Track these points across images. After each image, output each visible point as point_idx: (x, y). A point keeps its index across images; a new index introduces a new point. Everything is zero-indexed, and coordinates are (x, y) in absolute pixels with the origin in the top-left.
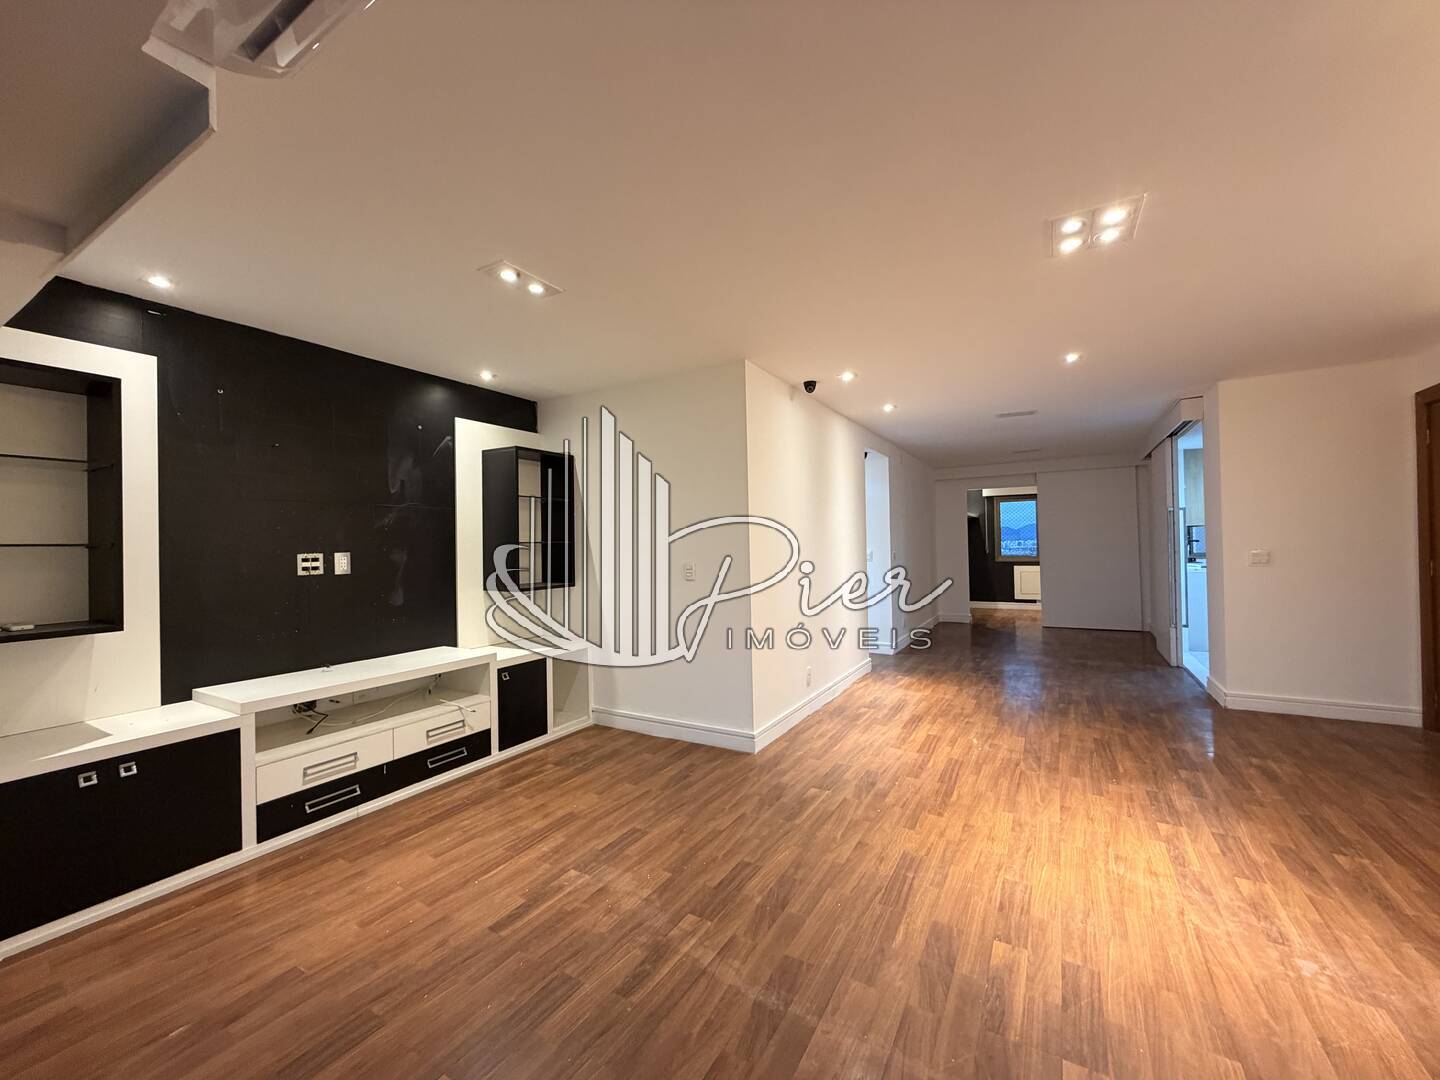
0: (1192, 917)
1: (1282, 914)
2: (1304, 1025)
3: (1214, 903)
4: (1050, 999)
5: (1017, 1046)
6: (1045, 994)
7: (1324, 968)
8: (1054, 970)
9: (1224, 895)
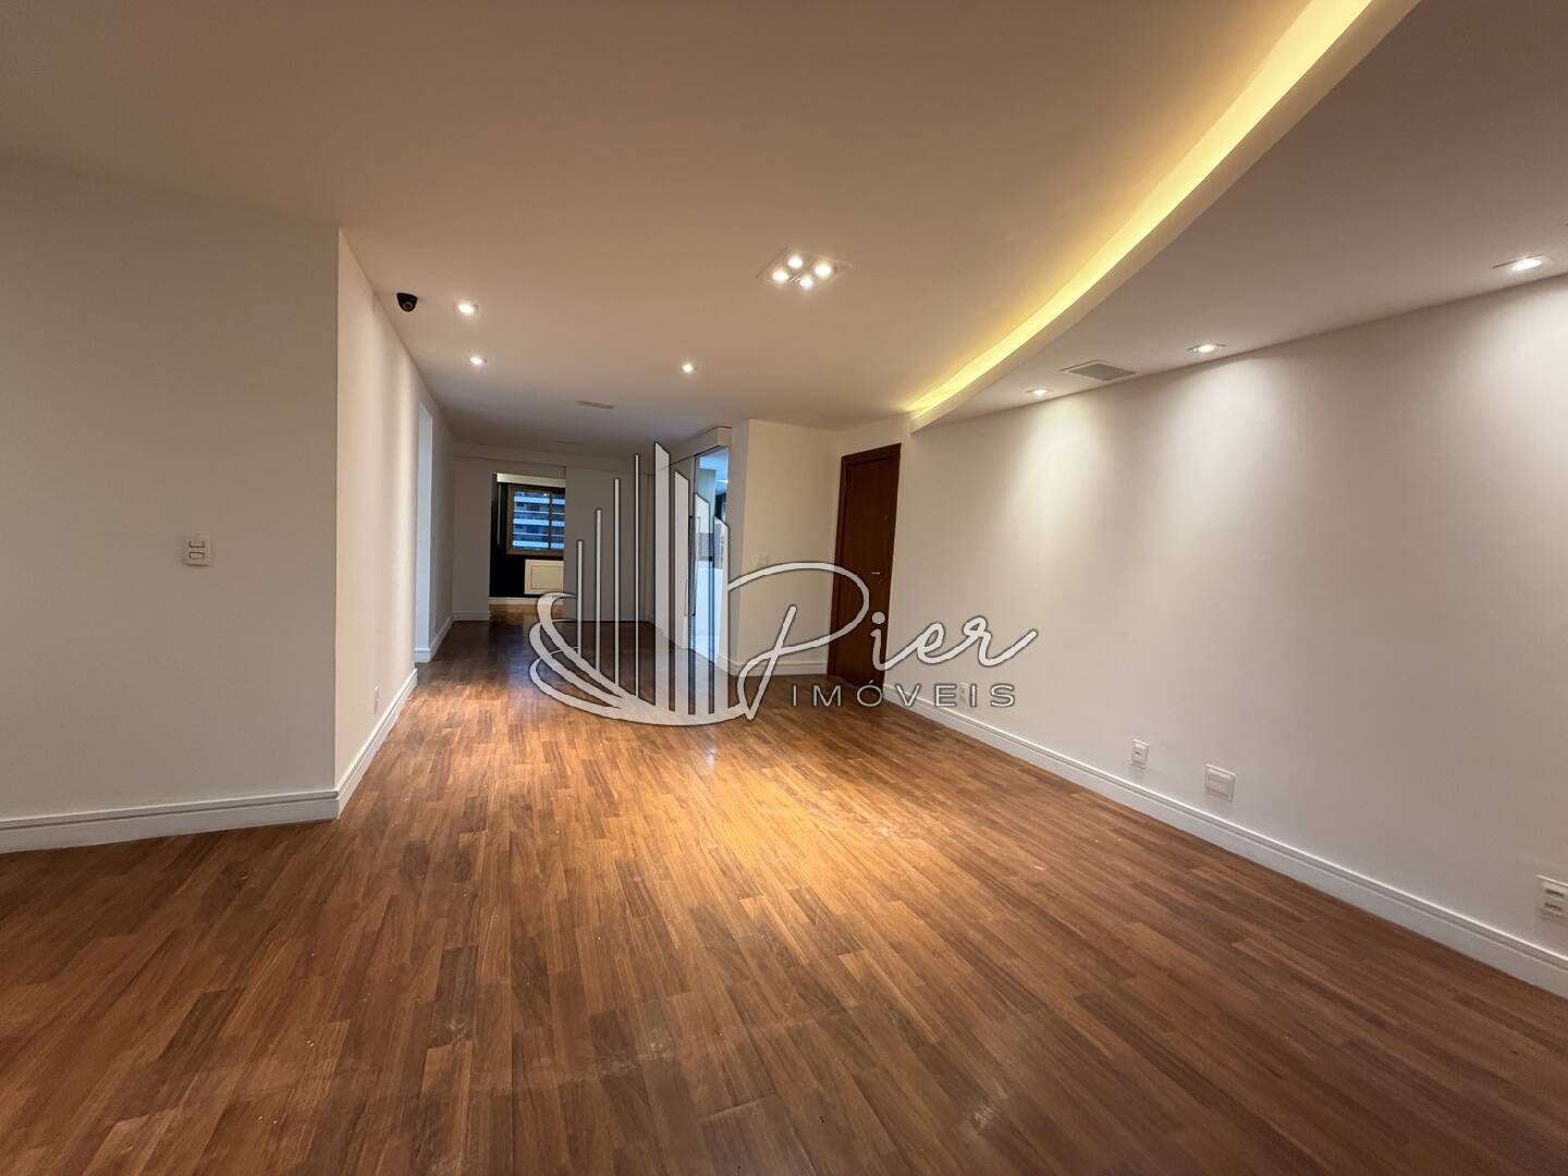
0: (822, 825)
1: (855, 805)
2: (905, 864)
3: (824, 812)
4: (801, 922)
5: (811, 965)
6: (796, 919)
7: (888, 828)
8: (788, 900)
9: (824, 804)
